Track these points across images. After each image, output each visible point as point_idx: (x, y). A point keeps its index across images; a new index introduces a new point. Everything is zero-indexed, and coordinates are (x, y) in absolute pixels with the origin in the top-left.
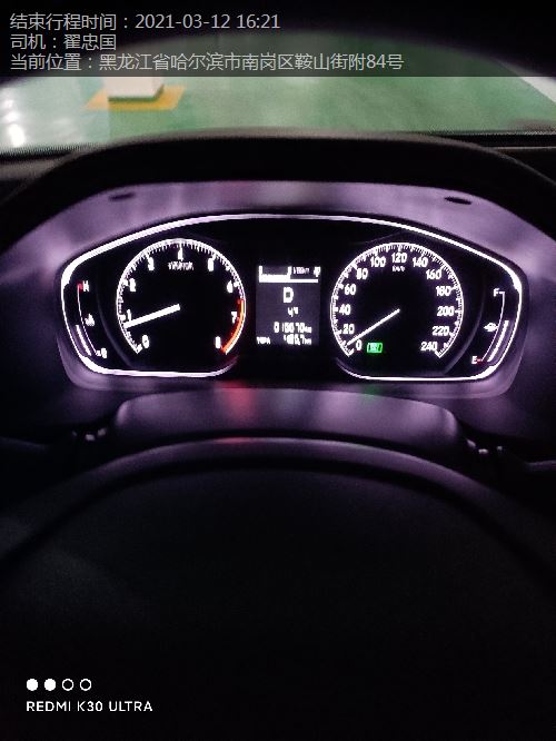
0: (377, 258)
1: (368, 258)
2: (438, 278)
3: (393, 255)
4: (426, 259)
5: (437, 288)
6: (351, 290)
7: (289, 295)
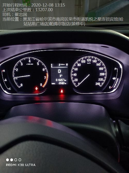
2: (100, 65)
5: (99, 68)
6: (76, 69)
7: (60, 71)
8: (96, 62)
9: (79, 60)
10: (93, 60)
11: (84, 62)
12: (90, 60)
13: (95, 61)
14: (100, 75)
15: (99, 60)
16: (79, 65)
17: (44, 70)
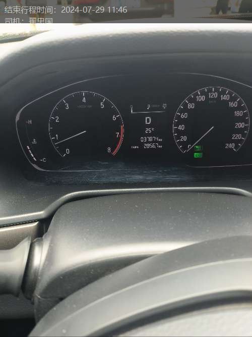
0: (201, 96)
1: (195, 96)
2: (235, 106)
3: (210, 94)
4: (229, 95)
5: (235, 112)
6: (185, 116)
7: (148, 120)
8: (228, 99)
9: (192, 95)
10: (222, 96)
11: (202, 98)
12: (216, 95)
13: (225, 97)
14: (236, 127)
15: (234, 94)
16: (191, 106)
17: (114, 118)
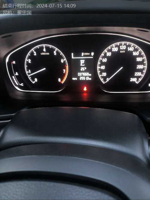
0: (115, 48)
1: (111, 48)
2: (137, 55)
3: (121, 47)
4: (133, 48)
5: (137, 58)
6: (105, 60)
8: (132, 50)
9: (109, 48)
10: (128, 48)
14: (137, 68)
15: (137, 47)
16: (109, 54)
17: (62, 61)
